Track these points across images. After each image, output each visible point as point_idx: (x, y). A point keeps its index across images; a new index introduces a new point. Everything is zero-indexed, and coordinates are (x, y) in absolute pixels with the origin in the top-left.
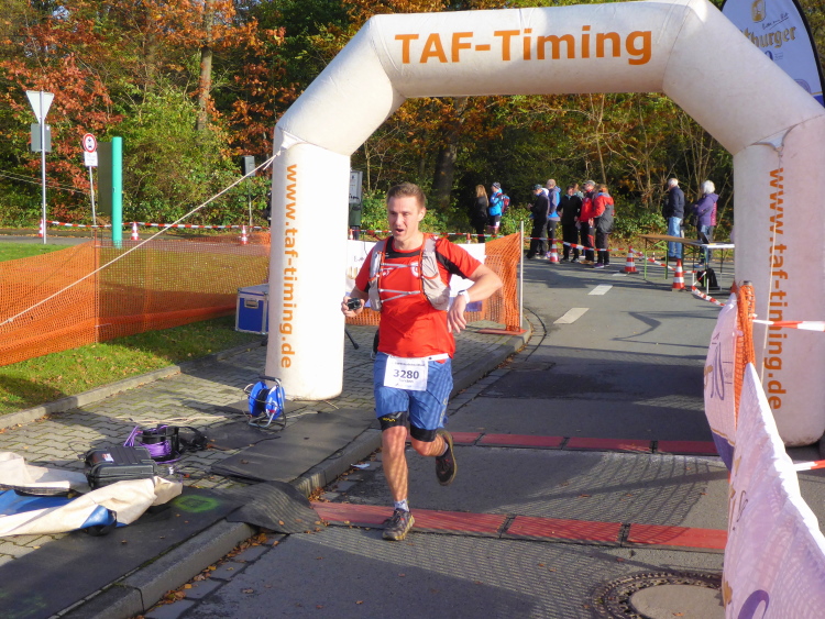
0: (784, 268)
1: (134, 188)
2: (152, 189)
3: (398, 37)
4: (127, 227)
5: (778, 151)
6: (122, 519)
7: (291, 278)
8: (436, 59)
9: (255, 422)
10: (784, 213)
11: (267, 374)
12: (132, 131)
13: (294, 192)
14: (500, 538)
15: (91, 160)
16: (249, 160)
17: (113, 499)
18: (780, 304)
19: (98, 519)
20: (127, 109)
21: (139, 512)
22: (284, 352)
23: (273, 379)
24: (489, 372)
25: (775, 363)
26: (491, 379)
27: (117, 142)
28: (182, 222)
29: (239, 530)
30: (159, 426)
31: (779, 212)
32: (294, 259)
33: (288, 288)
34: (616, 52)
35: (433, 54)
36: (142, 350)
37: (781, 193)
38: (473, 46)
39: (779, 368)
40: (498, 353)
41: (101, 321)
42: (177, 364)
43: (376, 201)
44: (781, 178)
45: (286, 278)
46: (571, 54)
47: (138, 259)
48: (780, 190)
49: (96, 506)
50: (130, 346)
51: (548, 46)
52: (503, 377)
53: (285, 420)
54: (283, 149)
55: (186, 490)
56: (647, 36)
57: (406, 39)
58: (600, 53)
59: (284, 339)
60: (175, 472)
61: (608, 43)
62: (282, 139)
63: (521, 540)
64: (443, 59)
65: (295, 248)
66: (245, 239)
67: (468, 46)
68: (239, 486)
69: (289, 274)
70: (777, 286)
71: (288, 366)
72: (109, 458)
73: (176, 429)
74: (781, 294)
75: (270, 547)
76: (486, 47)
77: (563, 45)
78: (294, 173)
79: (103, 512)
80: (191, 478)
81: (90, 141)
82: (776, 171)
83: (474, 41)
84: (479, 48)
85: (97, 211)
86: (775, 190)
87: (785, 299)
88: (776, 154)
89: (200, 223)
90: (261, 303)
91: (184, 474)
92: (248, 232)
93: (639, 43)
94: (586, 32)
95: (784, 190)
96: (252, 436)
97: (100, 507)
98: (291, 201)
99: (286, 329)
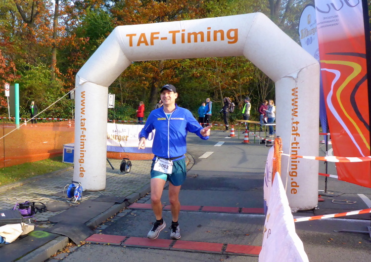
0: (298, 132)
3: (127, 35)
6: (8, 240)
7: (83, 140)
8: (144, 44)
10: (299, 107)
11: (74, 181)
13: (85, 103)
18: (296, 148)
22: (81, 171)
23: (77, 183)
25: (294, 174)
31: (295, 107)
32: (84, 131)
33: (82, 144)
34: (222, 38)
35: (143, 42)
37: (297, 99)
38: (160, 38)
39: (296, 176)
44: (297, 92)
45: (81, 139)
46: (202, 40)
48: (296, 97)
51: (192, 37)
53: (82, 199)
54: (79, 84)
56: (236, 31)
57: (131, 36)
58: (215, 39)
59: (81, 165)
61: (219, 35)
64: (147, 44)
65: (85, 127)
67: (157, 38)
70: (295, 140)
71: (82, 177)
74: (297, 143)
76: (165, 38)
77: (199, 36)
78: (84, 95)
82: (294, 89)
83: (160, 36)
84: (162, 39)
86: (293, 97)
87: (298, 146)
88: (294, 81)
93: (232, 34)
94: (209, 30)
95: (298, 97)
98: (83, 107)
99: (82, 161)
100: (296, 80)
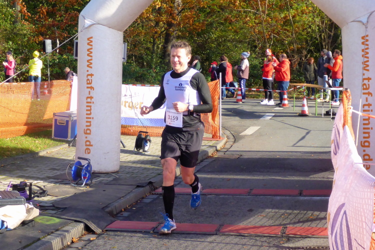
0: (370, 90)
7: (90, 103)
10: (370, 59)
13: (91, 52)
14: (217, 234)
18: (368, 111)
22: (87, 145)
23: (86, 159)
25: (367, 144)
31: (366, 59)
32: (92, 91)
33: (89, 108)
37: (367, 49)
39: (369, 146)
44: (367, 40)
45: (87, 102)
48: (366, 47)
59: (86, 137)
65: (92, 85)
69: (89, 100)
70: (367, 101)
71: (89, 153)
74: (369, 105)
78: (91, 42)
82: (364, 37)
86: (363, 47)
87: (371, 108)
88: (364, 26)
95: (369, 47)
98: (90, 58)
99: (87, 132)
100: (366, 25)
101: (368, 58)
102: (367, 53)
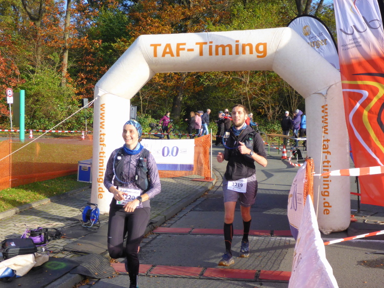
0: (329, 150)
1: (31, 114)
2: (40, 114)
3: (151, 45)
4: (27, 132)
5: (325, 96)
6: (18, 274)
7: (103, 157)
8: (169, 55)
9: (85, 225)
10: (328, 124)
11: (92, 202)
12: (30, 87)
13: (104, 116)
14: (200, 278)
15: (10, 100)
16: (86, 100)
17: (15, 264)
18: (328, 166)
19: (6, 273)
20: (28, 77)
21: (27, 270)
22: (99, 191)
23: (94, 205)
24: (196, 199)
26: (197, 203)
27: (23, 92)
28: (54, 129)
29: (76, 277)
30: (39, 228)
31: (325, 125)
32: (104, 148)
33: (101, 161)
34: (251, 52)
35: (168, 53)
36: (32, 191)
37: (327, 116)
38: (186, 50)
39: (328, 196)
40: (201, 190)
41: (12, 178)
42: (49, 197)
43: (145, 119)
44: (326, 109)
45: (100, 157)
46: (231, 53)
47: (32, 147)
48: (326, 114)
49: (6, 268)
50: (26, 189)
51: (220, 49)
52: (202, 201)
53: (100, 224)
54: (98, 96)
55: (51, 259)
56: (265, 45)
57: (155, 46)
58: (244, 52)
59: (99, 185)
60: (45, 250)
61: (247, 48)
62: (98, 92)
63: (209, 279)
64: (172, 55)
65: (104, 142)
66: (83, 137)
67: (183, 49)
68: (76, 256)
69: (102, 155)
70: (326, 158)
71: (101, 198)
72: (13, 244)
73: (47, 229)
74: (328, 162)
75: (91, 285)
76: (192, 50)
77: (227, 49)
78: (104, 107)
79: (9, 271)
80: (53, 253)
81: (10, 92)
82: (324, 106)
83: (186, 47)
84: (189, 50)
85: (13, 125)
86: (323, 114)
87: (330, 164)
88: (324, 98)
89: (62, 130)
90: (89, 168)
91: (50, 251)
92: (85, 134)
93: (261, 48)
94: (237, 43)
95: (328, 114)
96: (84, 232)
97: (8, 268)
98: (102, 121)
99: (101, 181)
101: (327, 123)
102: (327, 119)
